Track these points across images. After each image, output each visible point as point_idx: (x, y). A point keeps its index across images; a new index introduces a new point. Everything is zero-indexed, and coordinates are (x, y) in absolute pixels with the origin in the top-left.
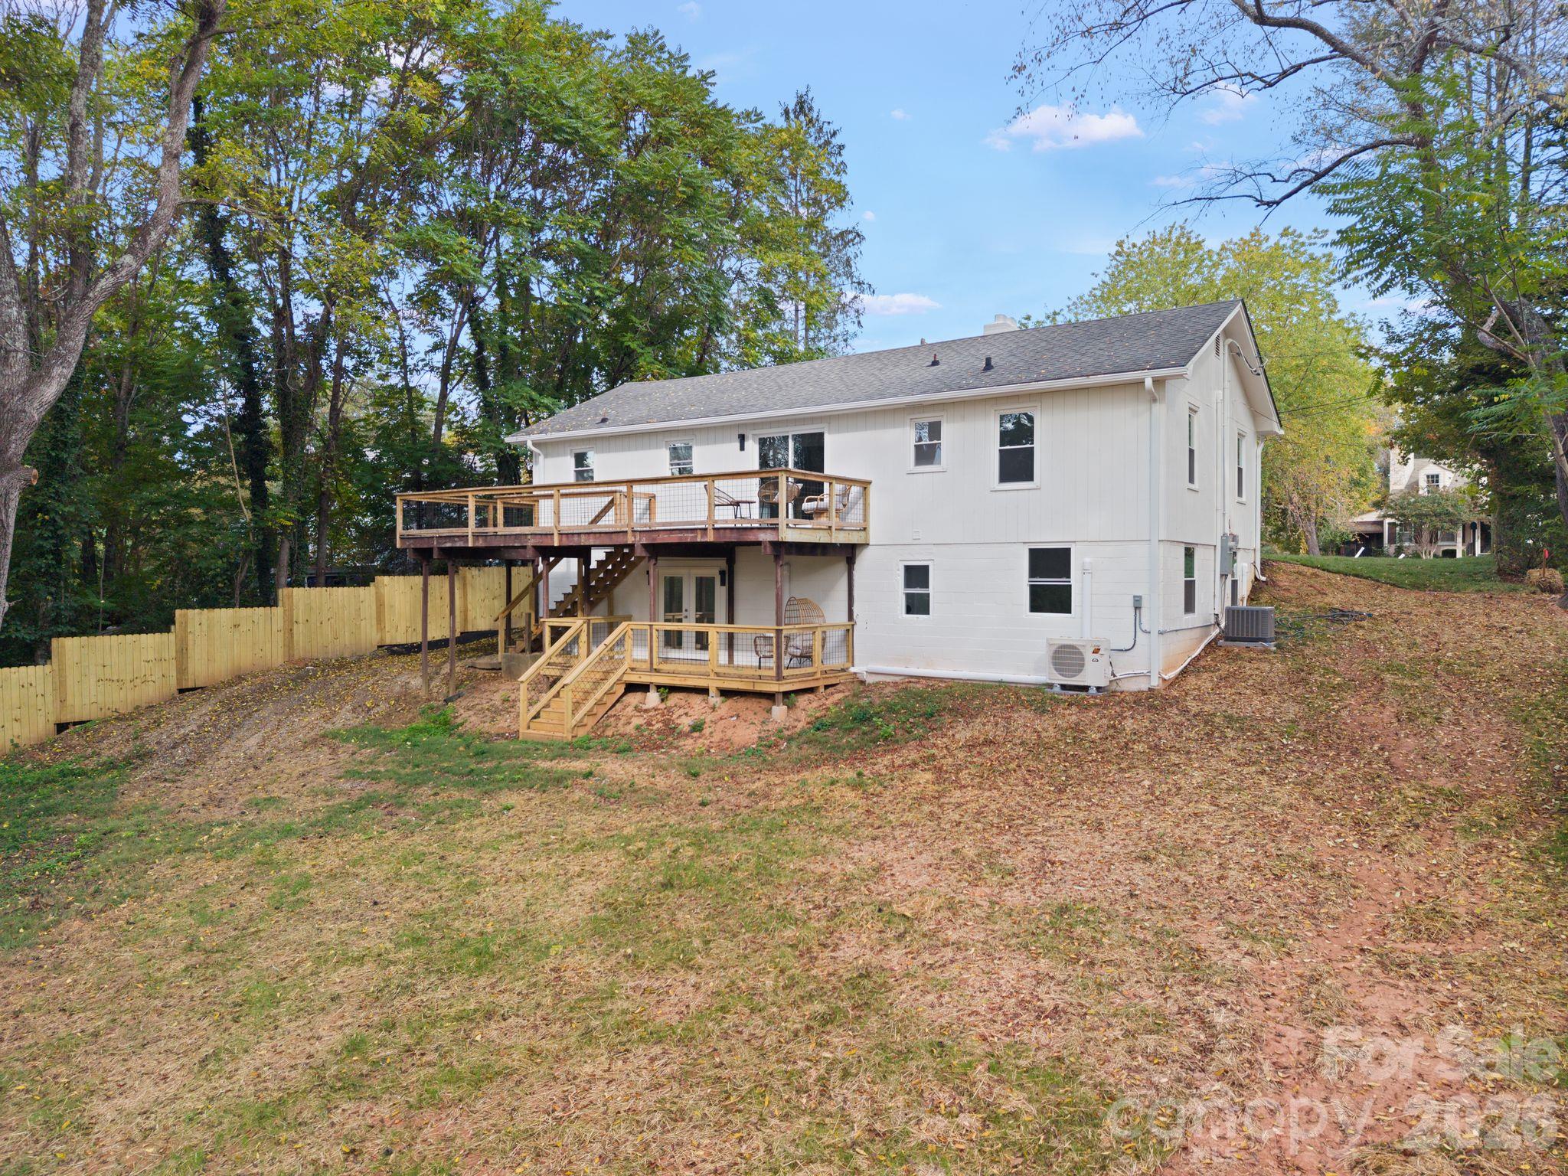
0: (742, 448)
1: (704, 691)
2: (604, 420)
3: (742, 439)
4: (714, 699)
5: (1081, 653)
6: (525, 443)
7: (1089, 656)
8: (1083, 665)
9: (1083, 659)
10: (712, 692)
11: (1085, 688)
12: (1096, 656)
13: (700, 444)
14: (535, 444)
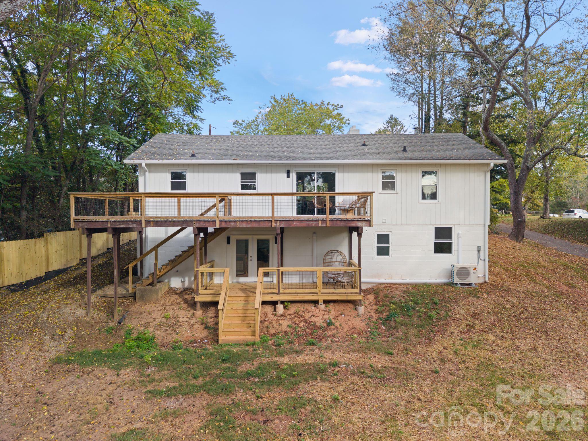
0: (288, 176)
1: (316, 302)
2: (193, 155)
3: (288, 172)
4: (322, 306)
5: (468, 270)
6: (141, 164)
7: (472, 271)
8: (469, 275)
9: (469, 273)
10: (321, 302)
11: (470, 284)
12: (475, 271)
13: (262, 172)
14: (147, 165)
